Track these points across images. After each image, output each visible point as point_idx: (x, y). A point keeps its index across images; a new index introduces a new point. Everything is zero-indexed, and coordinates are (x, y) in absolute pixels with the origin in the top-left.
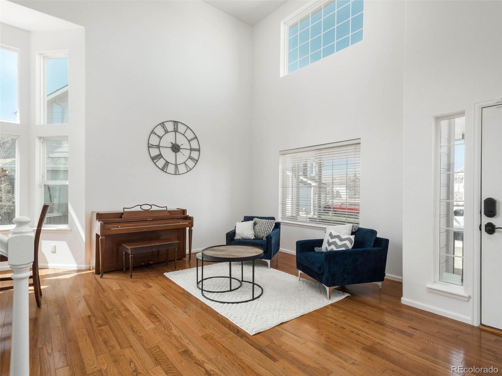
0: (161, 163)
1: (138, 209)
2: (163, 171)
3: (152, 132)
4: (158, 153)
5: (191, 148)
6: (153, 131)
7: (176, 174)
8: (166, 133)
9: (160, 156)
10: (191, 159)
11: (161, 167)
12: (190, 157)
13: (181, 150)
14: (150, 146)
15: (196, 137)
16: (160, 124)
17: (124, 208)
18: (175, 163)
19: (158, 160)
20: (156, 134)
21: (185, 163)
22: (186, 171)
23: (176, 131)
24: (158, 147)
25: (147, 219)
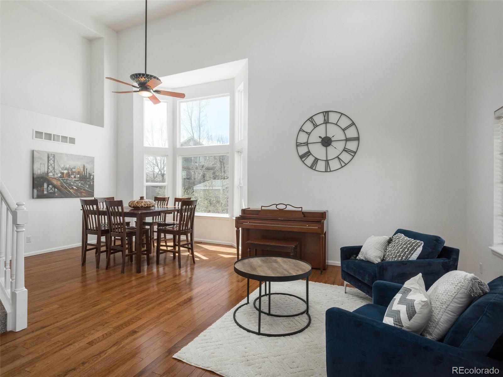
0: (309, 161)
1: (274, 208)
2: (312, 169)
3: (300, 130)
4: (307, 150)
5: (346, 138)
6: (301, 128)
7: (327, 172)
8: (315, 128)
9: (308, 154)
10: (346, 151)
11: (309, 165)
12: (345, 150)
13: (333, 144)
14: (298, 145)
15: (353, 124)
16: (308, 119)
17: (262, 206)
18: (325, 159)
19: (306, 157)
20: (304, 131)
21: (338, 157)
22: (340, 167)
23: (326, 122)
24: (307, 144)
25: (278, 218)
